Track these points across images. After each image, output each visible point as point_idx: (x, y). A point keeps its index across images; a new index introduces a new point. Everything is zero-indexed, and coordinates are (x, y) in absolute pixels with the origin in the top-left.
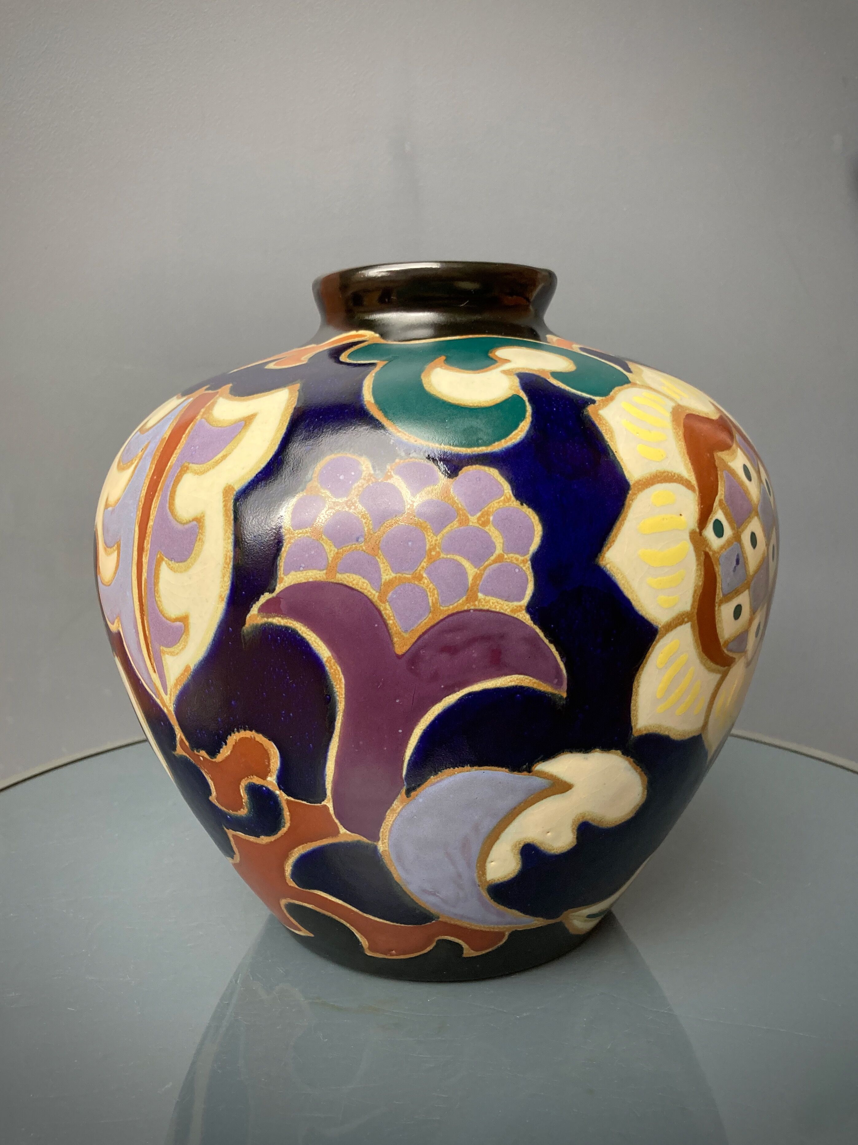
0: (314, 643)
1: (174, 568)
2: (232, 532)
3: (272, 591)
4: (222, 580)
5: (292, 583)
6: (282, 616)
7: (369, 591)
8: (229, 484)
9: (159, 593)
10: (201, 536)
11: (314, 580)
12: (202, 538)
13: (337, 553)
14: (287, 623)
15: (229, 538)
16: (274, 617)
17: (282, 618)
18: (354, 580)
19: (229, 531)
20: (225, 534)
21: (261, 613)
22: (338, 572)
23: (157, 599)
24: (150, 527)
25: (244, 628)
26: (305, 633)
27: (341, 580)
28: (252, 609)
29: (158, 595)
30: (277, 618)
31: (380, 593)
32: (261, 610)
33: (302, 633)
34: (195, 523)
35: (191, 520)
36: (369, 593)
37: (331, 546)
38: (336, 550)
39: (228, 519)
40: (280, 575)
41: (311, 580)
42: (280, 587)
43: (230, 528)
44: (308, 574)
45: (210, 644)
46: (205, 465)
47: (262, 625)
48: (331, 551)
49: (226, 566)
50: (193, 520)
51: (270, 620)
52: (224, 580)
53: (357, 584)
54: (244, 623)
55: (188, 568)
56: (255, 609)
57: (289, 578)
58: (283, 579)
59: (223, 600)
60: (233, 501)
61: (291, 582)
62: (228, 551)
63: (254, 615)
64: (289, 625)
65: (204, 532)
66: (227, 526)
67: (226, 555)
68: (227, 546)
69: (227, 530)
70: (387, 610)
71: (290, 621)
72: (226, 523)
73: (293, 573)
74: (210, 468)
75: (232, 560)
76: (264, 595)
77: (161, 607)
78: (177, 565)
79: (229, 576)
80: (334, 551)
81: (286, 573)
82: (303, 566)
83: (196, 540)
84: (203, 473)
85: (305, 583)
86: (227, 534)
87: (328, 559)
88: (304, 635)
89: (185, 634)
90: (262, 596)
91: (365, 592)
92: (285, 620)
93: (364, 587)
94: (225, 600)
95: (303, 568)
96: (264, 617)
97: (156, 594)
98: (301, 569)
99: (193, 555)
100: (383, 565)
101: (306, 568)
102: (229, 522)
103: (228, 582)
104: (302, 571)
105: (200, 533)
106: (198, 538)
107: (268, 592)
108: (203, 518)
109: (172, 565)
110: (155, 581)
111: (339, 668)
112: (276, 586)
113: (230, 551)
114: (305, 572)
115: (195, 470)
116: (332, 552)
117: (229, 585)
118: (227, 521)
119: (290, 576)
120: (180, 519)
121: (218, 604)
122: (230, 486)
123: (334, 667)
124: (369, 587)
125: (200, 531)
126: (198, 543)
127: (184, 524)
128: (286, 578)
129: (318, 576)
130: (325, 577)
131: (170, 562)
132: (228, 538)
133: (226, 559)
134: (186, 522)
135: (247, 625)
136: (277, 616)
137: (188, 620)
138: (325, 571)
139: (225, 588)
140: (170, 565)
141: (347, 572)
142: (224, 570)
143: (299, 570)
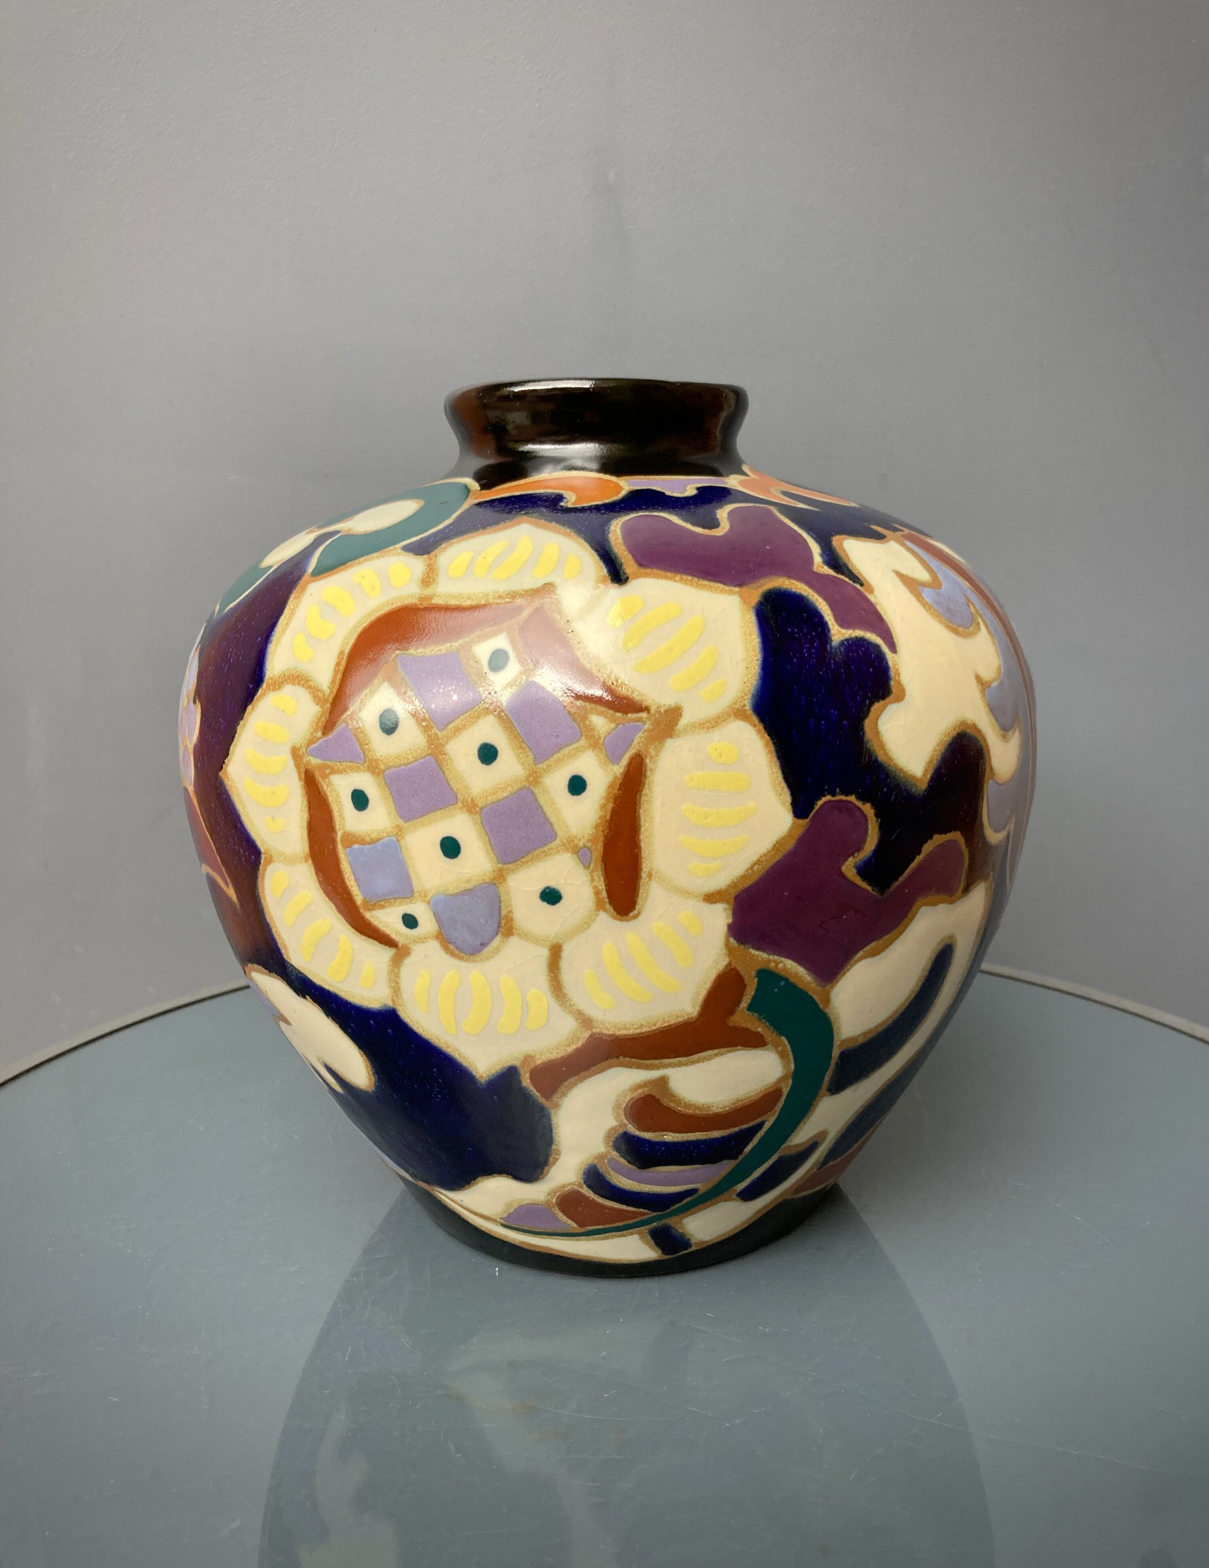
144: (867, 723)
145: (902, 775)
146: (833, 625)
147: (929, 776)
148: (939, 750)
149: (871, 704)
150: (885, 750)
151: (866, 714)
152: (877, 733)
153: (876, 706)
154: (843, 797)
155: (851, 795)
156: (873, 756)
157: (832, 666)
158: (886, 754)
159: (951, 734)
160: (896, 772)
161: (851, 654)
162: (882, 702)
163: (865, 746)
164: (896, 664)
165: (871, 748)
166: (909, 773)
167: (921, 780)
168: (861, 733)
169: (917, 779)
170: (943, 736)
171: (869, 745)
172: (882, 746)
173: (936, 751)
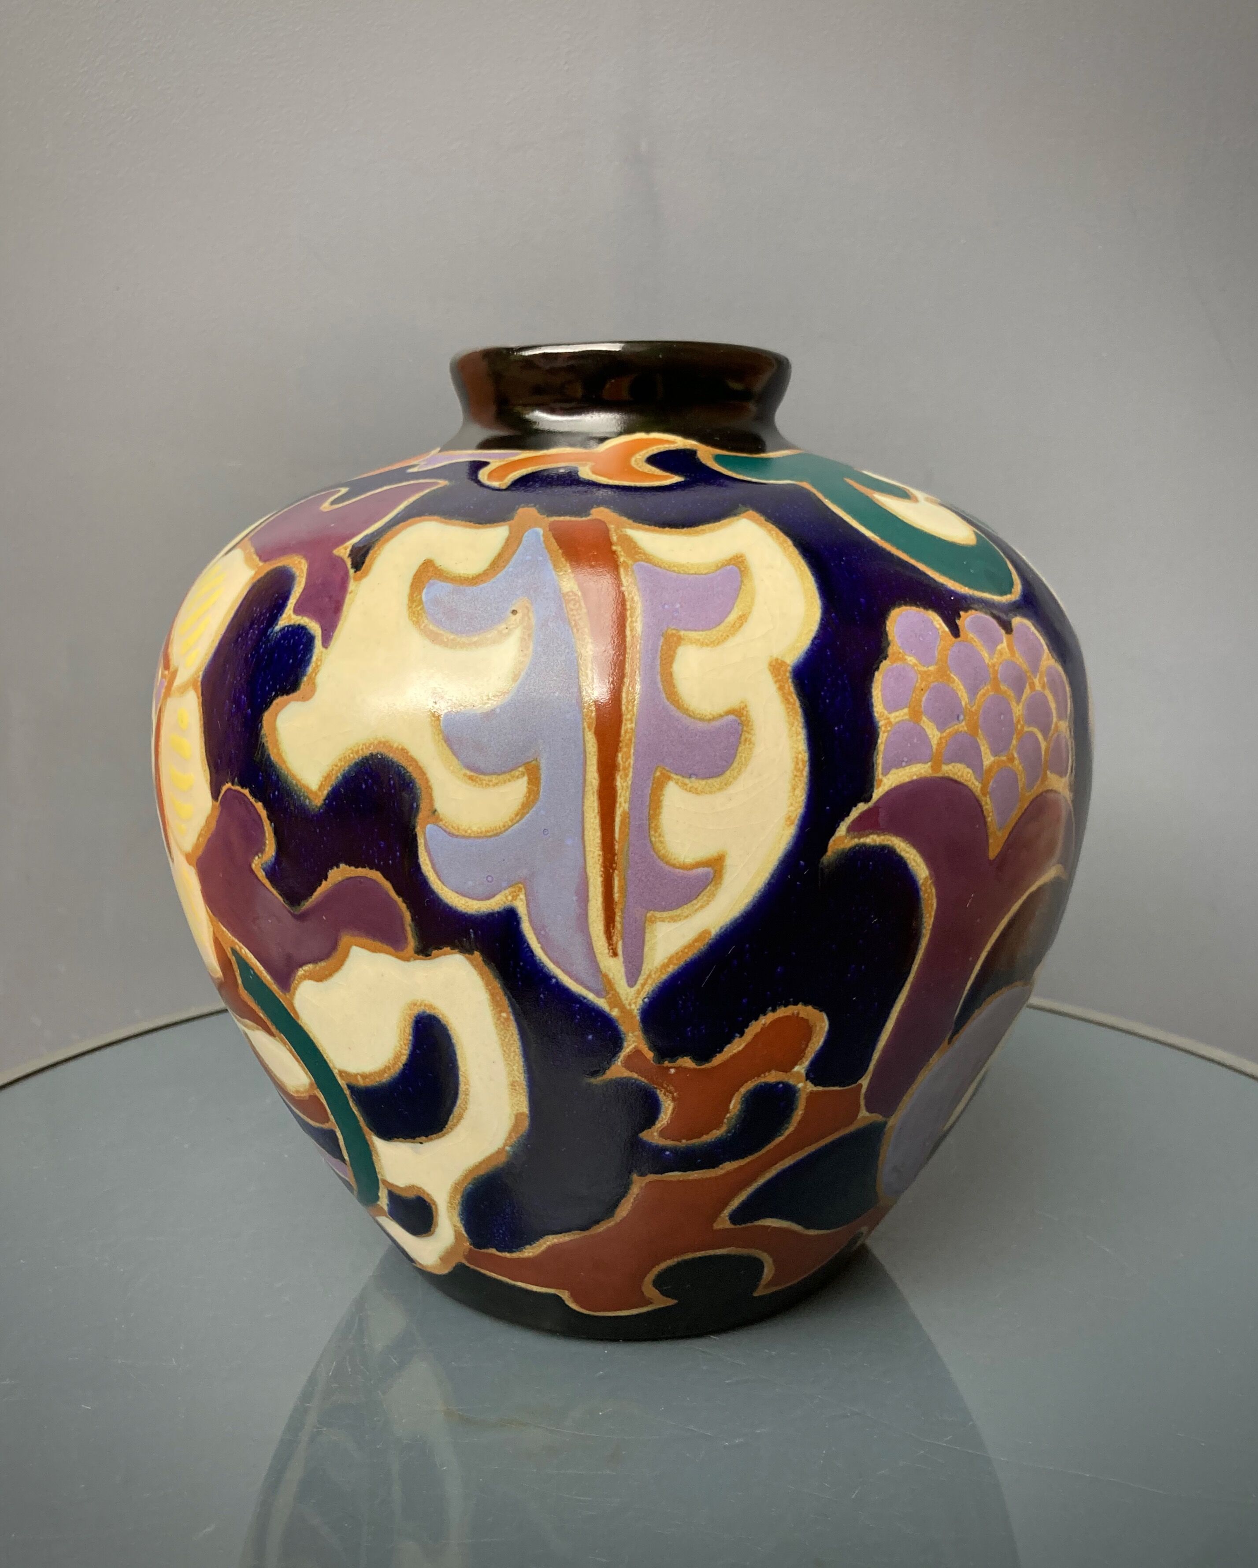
0: (912, 862)
1: (696, 789)
2: (801, 725)
3: (867, 800)
4: (791, 794)
5: (893, 786)
6: (878, 832)
7: (973, 783)
8: (775, 656)
9: (659, 831)
10: (747, 736)
11: (919, 777)
12: (750, 739)
13: (941, 738)
14: (883, 840)
15: (798, 734)
16: (867, 835)
17: (879, 835)
18: (959, 771)
19: (796, 723)
20: (790, 730)
21: (852, 833)
22: (944, 763)
23: (653, 839)
24: (626, 732)
25: (824, 857)
26: (904, 851)
27: (947, 773)
28: (838, 829)
29: (657, 834)
30: (871, 836)
31: (982, 784)
32: (850, 829)
33: (901, 851)
34: (732, 717)
35: (723, 714)
36: (973, 786)
37: (933, 729)
38: (939, 734)
39: (791, 706)
40: (878, 776)
41: (915, 778)
42: (877, 793)
43: (797, 720)
44: (911, 771)
45: (759, 891)
46: (714, 631)
47: (850, 849)
48: (934, 736)
49: (798, 774)
50: (728, 713)
51: (862, 840)
52: (794, 795)
53: (962, 776)
54: (825, 850)
55: (727, 784)
56: (842, 829)
57: (889, 779)
58: (881, 781)
59: (792, 824)
60: (790, 680)
61: (892, 783)
62: (800, 753)
63: (840, 837)
64: (886, 843)
65: (752, 729)
66: (791, 718)
67: (797, 758)
68: (795, 746)
69: (794, 723)
70: (988, 804)
71: (888, 837)
72: (788, 713)
73: (893, 771)
74: (728, 636)
75: (808, 763)
76: (857, 807)
77: (663, 852)
78: (703, 782)
79: (803, 788)
80: (937, 735)
81: (886, 772)
82: (906, 759)
83: (740, 742)
84: (718, 643)
85: (909, 782)
86: (794, 729)
87: (932, 746)
88: (903, 854)
89: (713, 883)
90: (854, 809)
91: (969, 784)
92: (882, 837)
93: (968, 779)
94: (796, 822)
95: (906, 762)
96: (855, 837)
97: (652, 833)
98: (904, 764)
99: (735, 765)
100: (985, 749)
101: (909, 763)
102: (794, 711)
103: (802, 796)
104: (905, 766)
105: (746, 731)
106: (743, 738)
107: (862, 801)
108: (745, 709)
109: (690, 785)
110: (651, 812)
111: (934, 890)
112: (873, 792)
113: (802, 752)
114: (907, 768)
115: (699, 640)
116: (936, 737)
117: (803, 800)
118: (789, 710)
119: (890, 776)
120: (699, 714)
121: (784, 830)
122: (777, 659)
123: (929, 890)
124: (973, 779)
125: (745, 728)
126: (743, 747)
127: (709, 720)
128: (885, 780)
129: (922, 771)
130: (930, 771)
131: (687, 781)
132: (796, 733)
133: (797, 764)
134: (714, 718)
135: (829, 853)
136: (871, 834)
137: (723, 861)
138: (930, 764)
139: (797, 805)
140: (686, 784)
141: (952, 762)
142: (794, 779)
143: (901, 766)
144: (267, 716)
145: (294, 782)
146: (290, 609)
147: (325, 792)
148: (341, 766)
149: (276, 696)
150: (278, 750)
151: (268, 705)
152: (274, 729)
153: (279, 700)
154: (238, 788)
155: (246, 788)
156: (266, 753)
157: (262, 650)
158: (279, 755)
159: (361, 752)
160: (287, 777)
161: (282, 641)
162: (285, 697)
163: (260, 739)
164: (321, 660)
165: (266, 745)
166: (303, 782)
167: (316, 793)
168: (260, 726)
169: (311, 792)
170: (350, 751)
171: (264, 740)
172: (276, 743)
173: (336, 766)
